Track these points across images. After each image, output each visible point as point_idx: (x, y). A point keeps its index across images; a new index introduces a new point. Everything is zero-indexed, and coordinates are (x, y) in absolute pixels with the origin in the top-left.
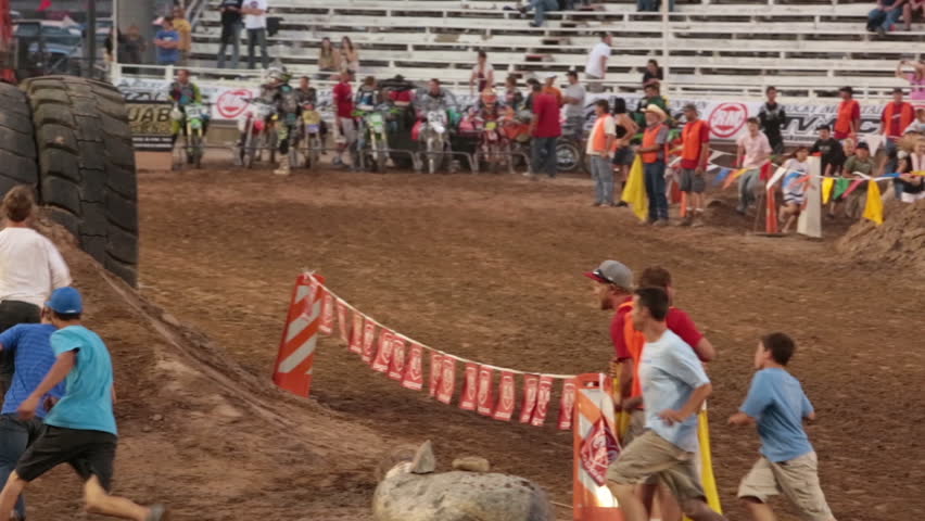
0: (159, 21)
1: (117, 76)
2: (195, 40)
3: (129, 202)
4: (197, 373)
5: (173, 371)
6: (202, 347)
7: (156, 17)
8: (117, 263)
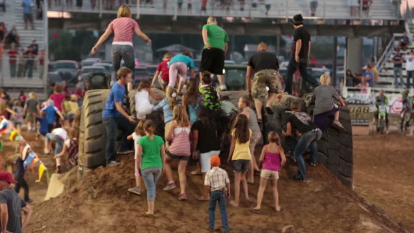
0: (365, 67)
1: (345, 93)
2: (381, 76)
3: (349, 149)
4: (379, 228)
5: (368, 226)
6: (382, 216)
7: (363, 66)
8: (343, 177)
